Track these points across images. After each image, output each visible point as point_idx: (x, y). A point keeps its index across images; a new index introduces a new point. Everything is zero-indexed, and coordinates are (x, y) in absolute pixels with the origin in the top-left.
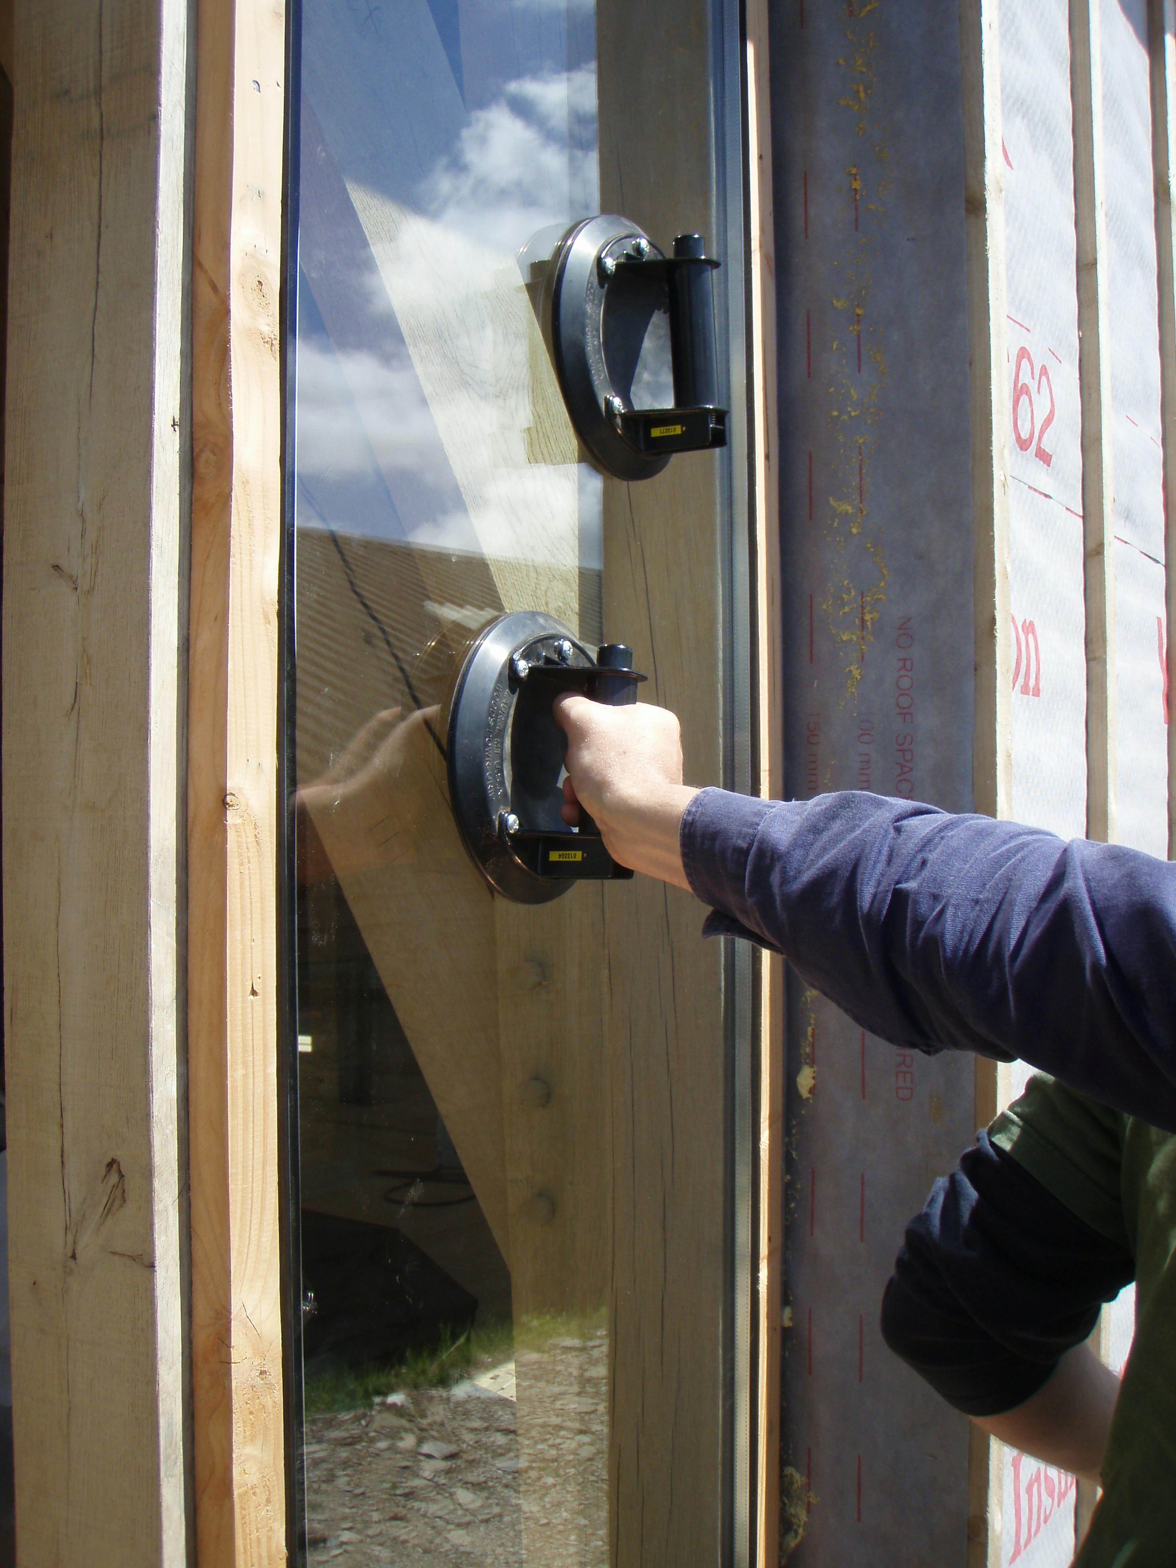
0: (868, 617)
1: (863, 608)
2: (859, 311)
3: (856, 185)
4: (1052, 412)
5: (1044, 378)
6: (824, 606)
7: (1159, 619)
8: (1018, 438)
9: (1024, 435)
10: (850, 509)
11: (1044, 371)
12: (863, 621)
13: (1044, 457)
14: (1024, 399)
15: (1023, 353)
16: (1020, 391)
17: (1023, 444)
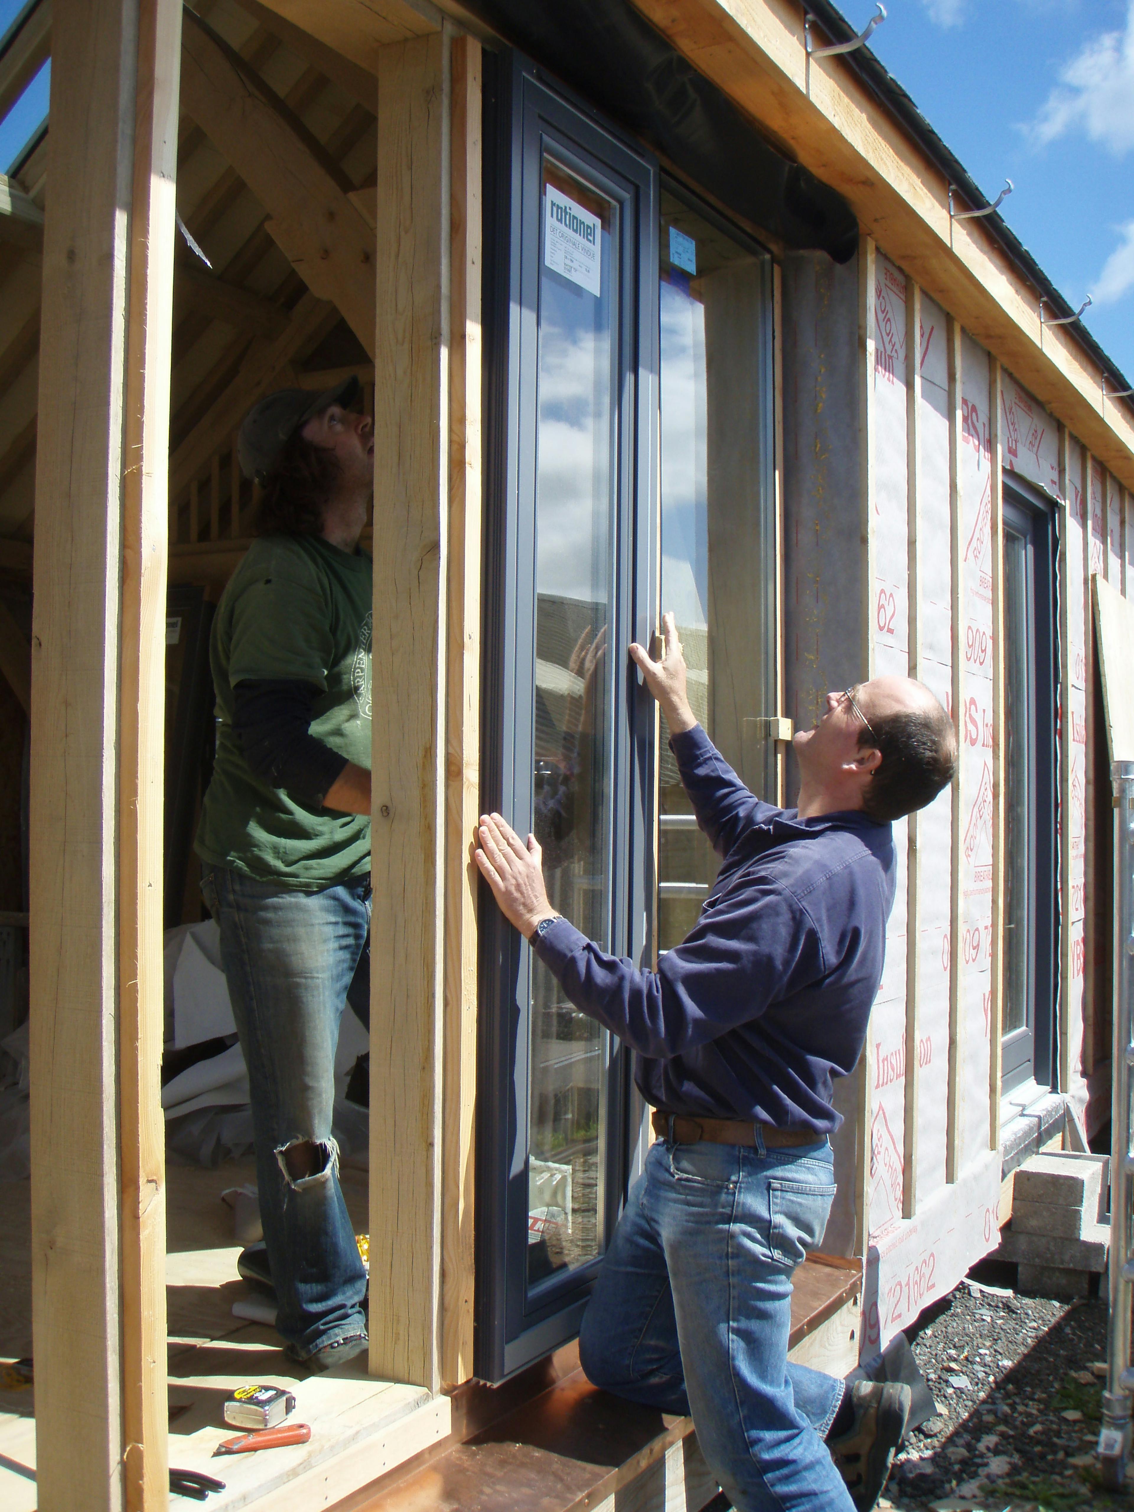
0: (819, 700)
1: (817, 696)
2: (818, 579)
3: (818, 528)
4: (894, 612)
5: (891, 598)
6: (802, 695)
7: (947, 693)
8: (880, 626)
9: (882, 625)
10: (813, 658)
11: (891, 595)
12: (818, 702)
13: (891, 631)
14: (882, 610)
15: (882, 591)
16: (881, 607)
17: (881, 629)
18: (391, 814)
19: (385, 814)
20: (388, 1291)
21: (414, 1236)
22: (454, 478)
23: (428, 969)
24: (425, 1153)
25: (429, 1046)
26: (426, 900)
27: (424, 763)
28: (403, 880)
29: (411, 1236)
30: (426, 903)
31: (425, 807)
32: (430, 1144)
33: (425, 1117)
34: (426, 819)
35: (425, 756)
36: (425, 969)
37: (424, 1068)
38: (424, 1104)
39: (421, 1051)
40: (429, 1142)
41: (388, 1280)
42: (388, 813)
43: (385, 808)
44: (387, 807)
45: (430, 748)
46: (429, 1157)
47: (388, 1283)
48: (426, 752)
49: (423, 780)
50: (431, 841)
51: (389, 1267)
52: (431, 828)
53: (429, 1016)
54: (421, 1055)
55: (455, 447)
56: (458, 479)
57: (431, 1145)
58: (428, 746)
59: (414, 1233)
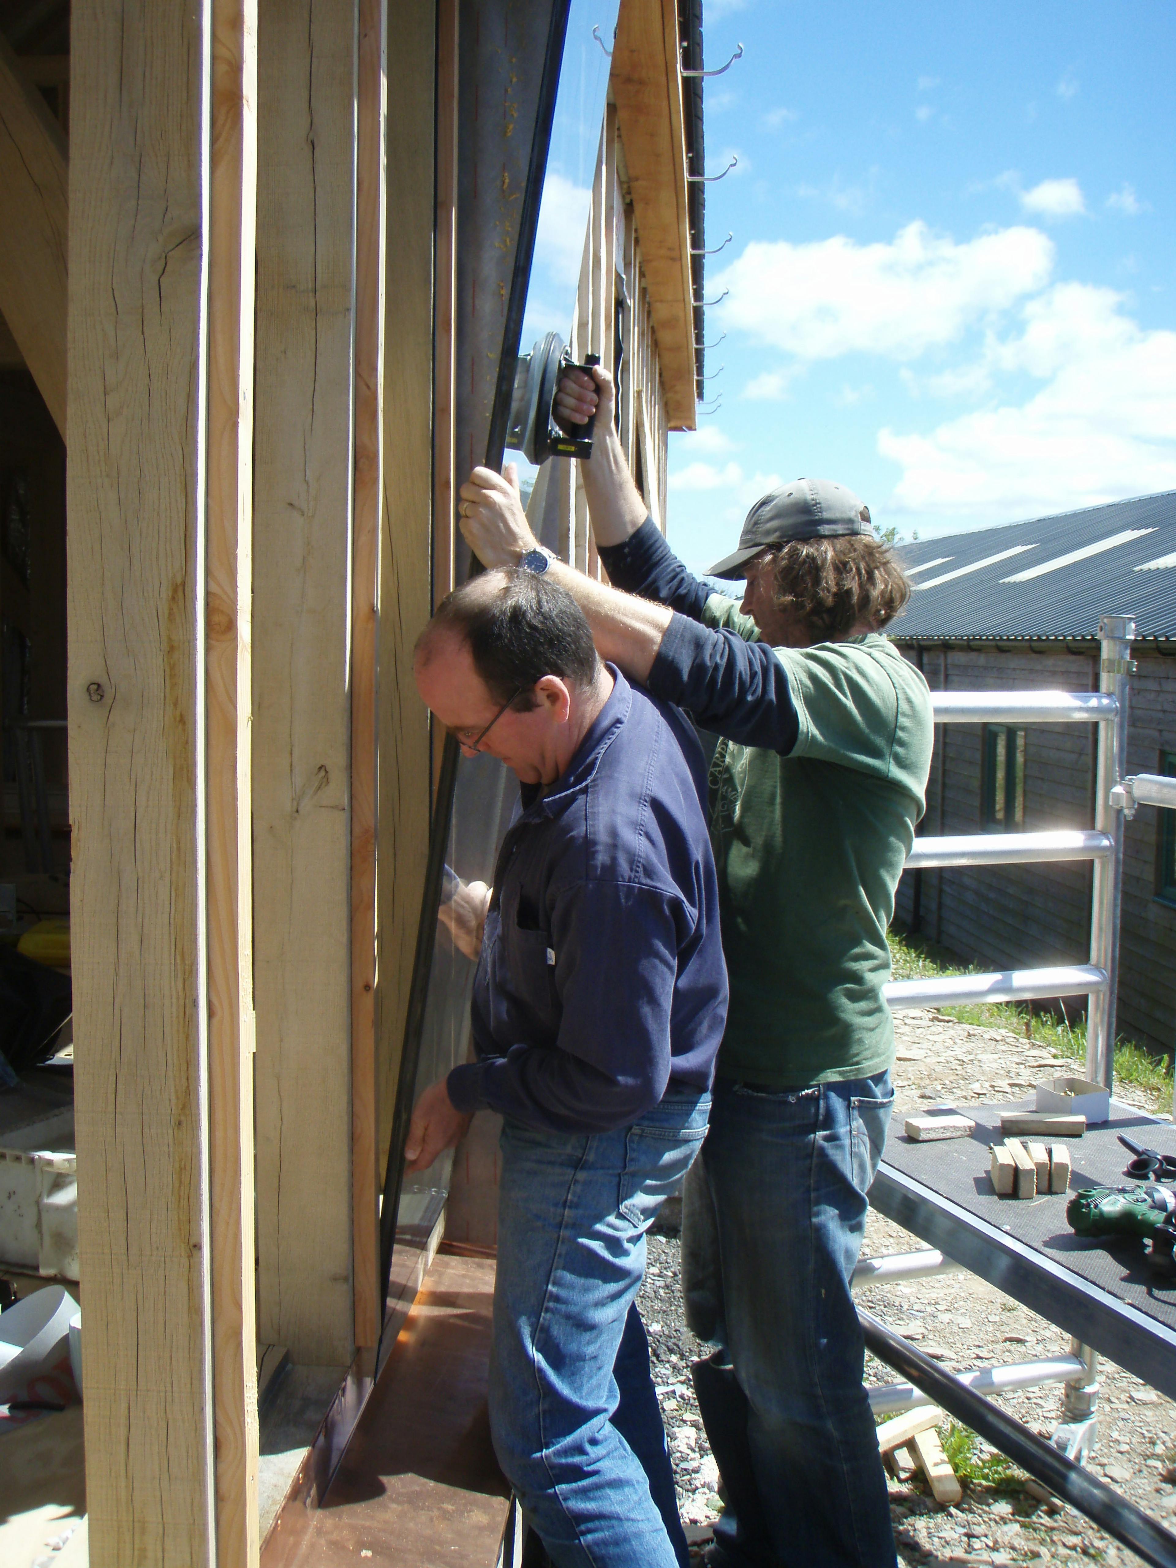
18: (108, 699)
19: (95, 697)
20: (123, 1484)
21: (169, 1394)
22: (220, 122)
23: (183, 959)
24: (185, 1261)
25: (188, 1087)
26: (179, 842)
27: (171, 609)
28: (133, 809)
29: (162, 1394)
30: (179, 849)
31: (174, 685)
32: (195, 1246)
33: (184, 1203)
34: (175, 704)
35: (173, 598)
36: (178, 961)
37: (180, 1124)
38: (181, 1182)
39: (173, 1097)
40: (192, 1242)
41: (123, 1468)
42: (102, 696)
43: (95, 687)
44: (99, 685)
45: (184, 584)
46: (194, 1268)
47: (123, 1472)
48: (175, 591)
49: (170, 639)
50: (187, 742)
51: (123, 1447)
52: (185, 721)
53: (187, 1037)
54: (174, 1101)
55: (223, 68)
56: (228, 126)
57: (198, 1247)
58: (179, 580)
59: (169, 1388)
